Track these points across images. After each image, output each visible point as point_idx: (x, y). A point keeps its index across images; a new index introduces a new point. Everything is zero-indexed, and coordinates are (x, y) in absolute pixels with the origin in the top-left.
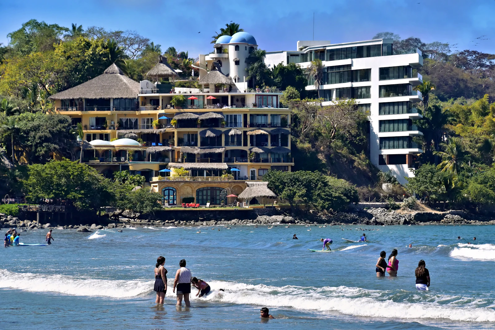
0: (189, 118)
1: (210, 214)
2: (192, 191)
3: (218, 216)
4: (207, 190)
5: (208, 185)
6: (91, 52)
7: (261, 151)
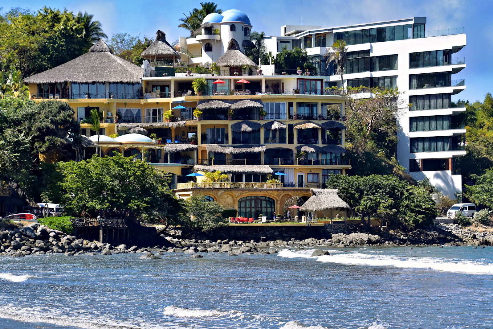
0: (219, 106)
1: (274, 232)
2: (234, 201)
3: (285, 235)
4: (251, 200)
5: (253, 193)
6: (63, 27)
7: (312, 150)
